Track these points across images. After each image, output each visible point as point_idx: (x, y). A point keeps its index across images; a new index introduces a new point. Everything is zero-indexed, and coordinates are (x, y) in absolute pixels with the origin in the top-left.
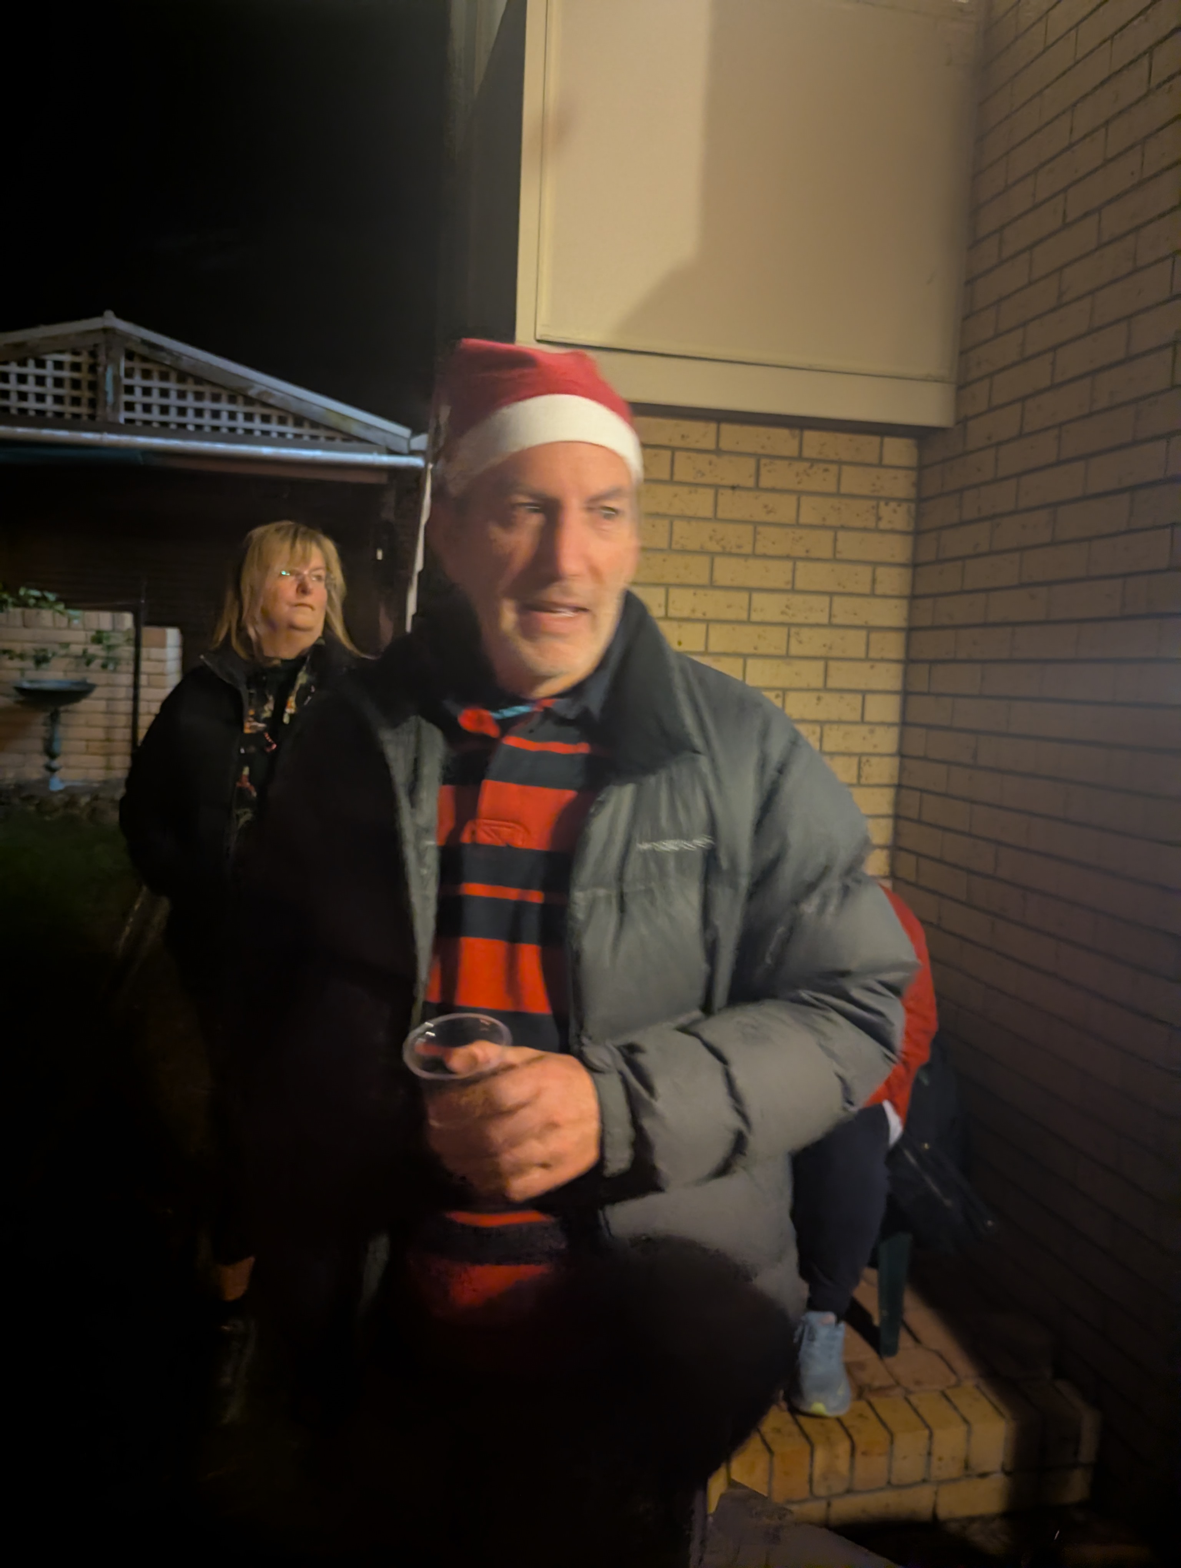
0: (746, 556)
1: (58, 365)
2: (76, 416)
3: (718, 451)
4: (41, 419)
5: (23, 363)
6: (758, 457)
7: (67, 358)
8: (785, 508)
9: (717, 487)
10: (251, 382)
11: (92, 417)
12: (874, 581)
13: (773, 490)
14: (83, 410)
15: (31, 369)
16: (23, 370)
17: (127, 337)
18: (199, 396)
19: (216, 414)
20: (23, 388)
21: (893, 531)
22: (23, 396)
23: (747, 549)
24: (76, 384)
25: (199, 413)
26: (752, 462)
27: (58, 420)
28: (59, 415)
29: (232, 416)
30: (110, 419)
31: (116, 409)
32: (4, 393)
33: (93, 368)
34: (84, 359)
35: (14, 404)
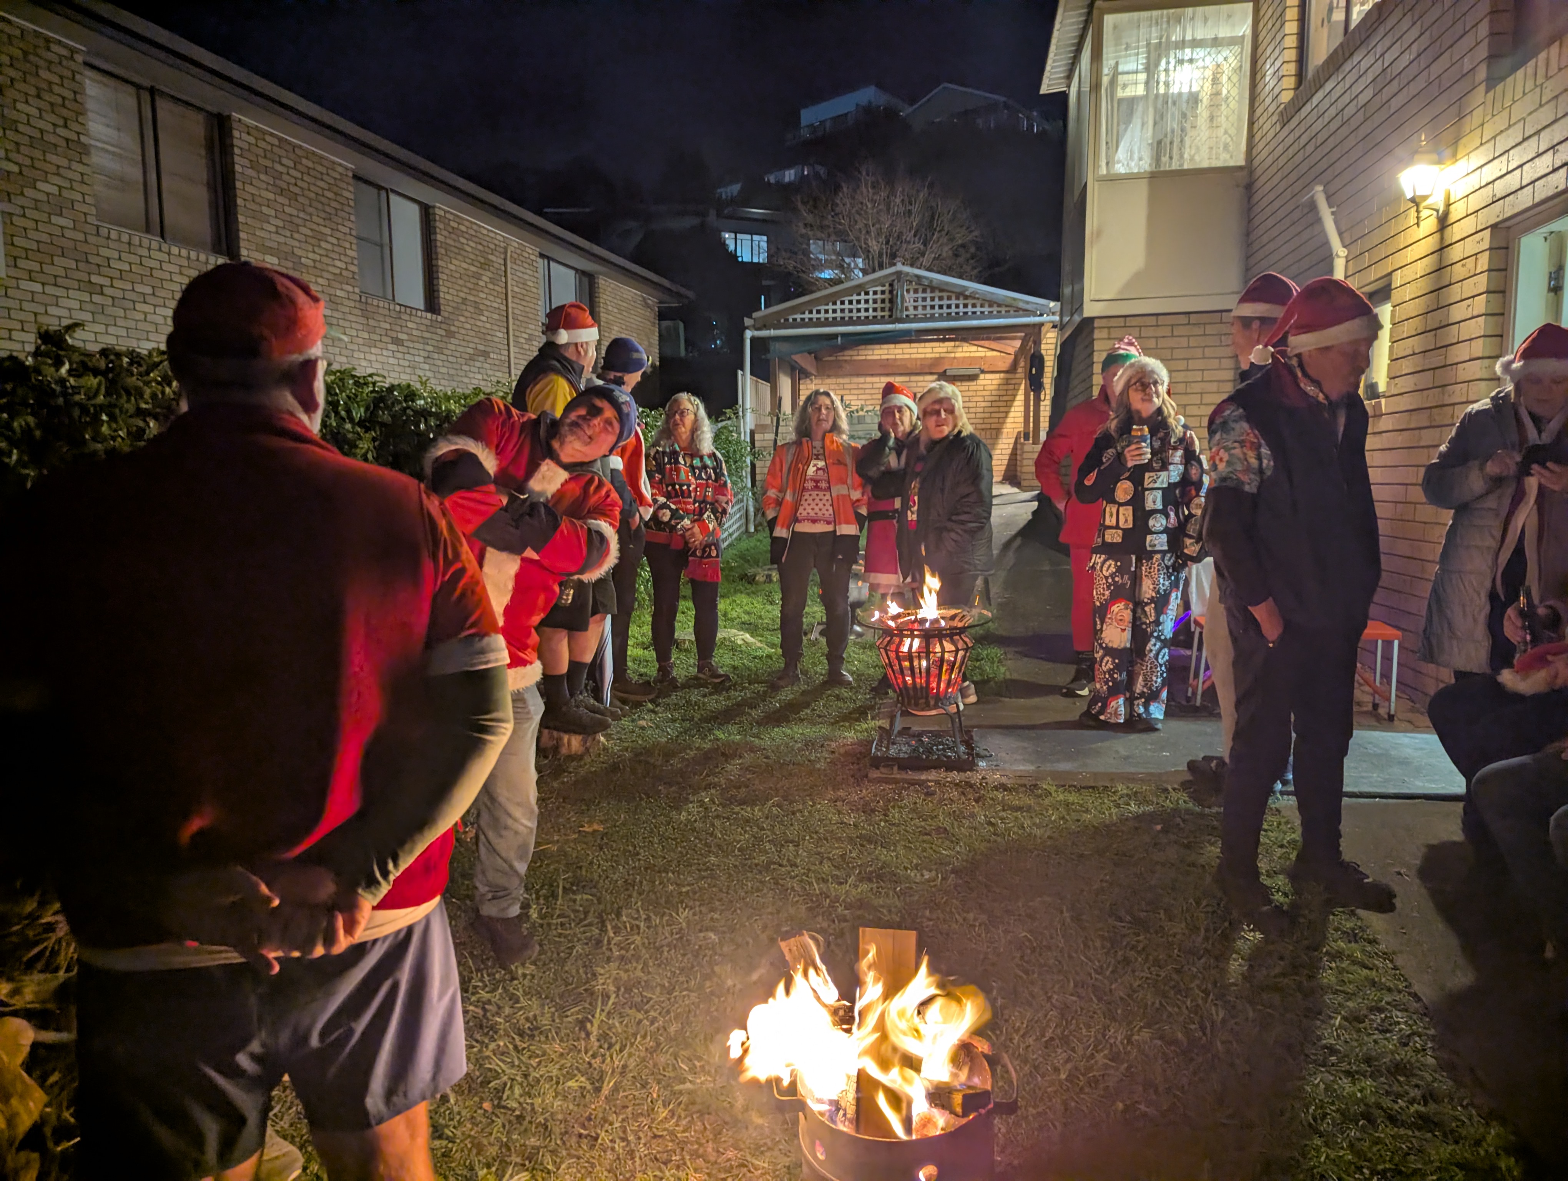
1: (875, 293)
2: (883, 317)
3: (1157, 326)
4: (867, 321)
5: (859, 294)
7: (879, 289)
8: (1184, 342)
9: (1157, 337)
10: (966, 288)
11: (890, 316)
13: (1178, 336)
14: (886, 313)
15: (863, 297)
16: (858, 298)
17: (907, 274)
18: (941, 298)
19: (949, 307)
20: (859, 306)
22: (859, 310)
24: (883, 301)
25: (941, 307)
26: (1170, 328)
27: (875, 320)
28: (875, 317)
29: (957, 306)
30: (899, 315)
31: (902, 311)
32: (851, 311)
33: (891, 292)
34: (887, 288)
35: (855, 315)
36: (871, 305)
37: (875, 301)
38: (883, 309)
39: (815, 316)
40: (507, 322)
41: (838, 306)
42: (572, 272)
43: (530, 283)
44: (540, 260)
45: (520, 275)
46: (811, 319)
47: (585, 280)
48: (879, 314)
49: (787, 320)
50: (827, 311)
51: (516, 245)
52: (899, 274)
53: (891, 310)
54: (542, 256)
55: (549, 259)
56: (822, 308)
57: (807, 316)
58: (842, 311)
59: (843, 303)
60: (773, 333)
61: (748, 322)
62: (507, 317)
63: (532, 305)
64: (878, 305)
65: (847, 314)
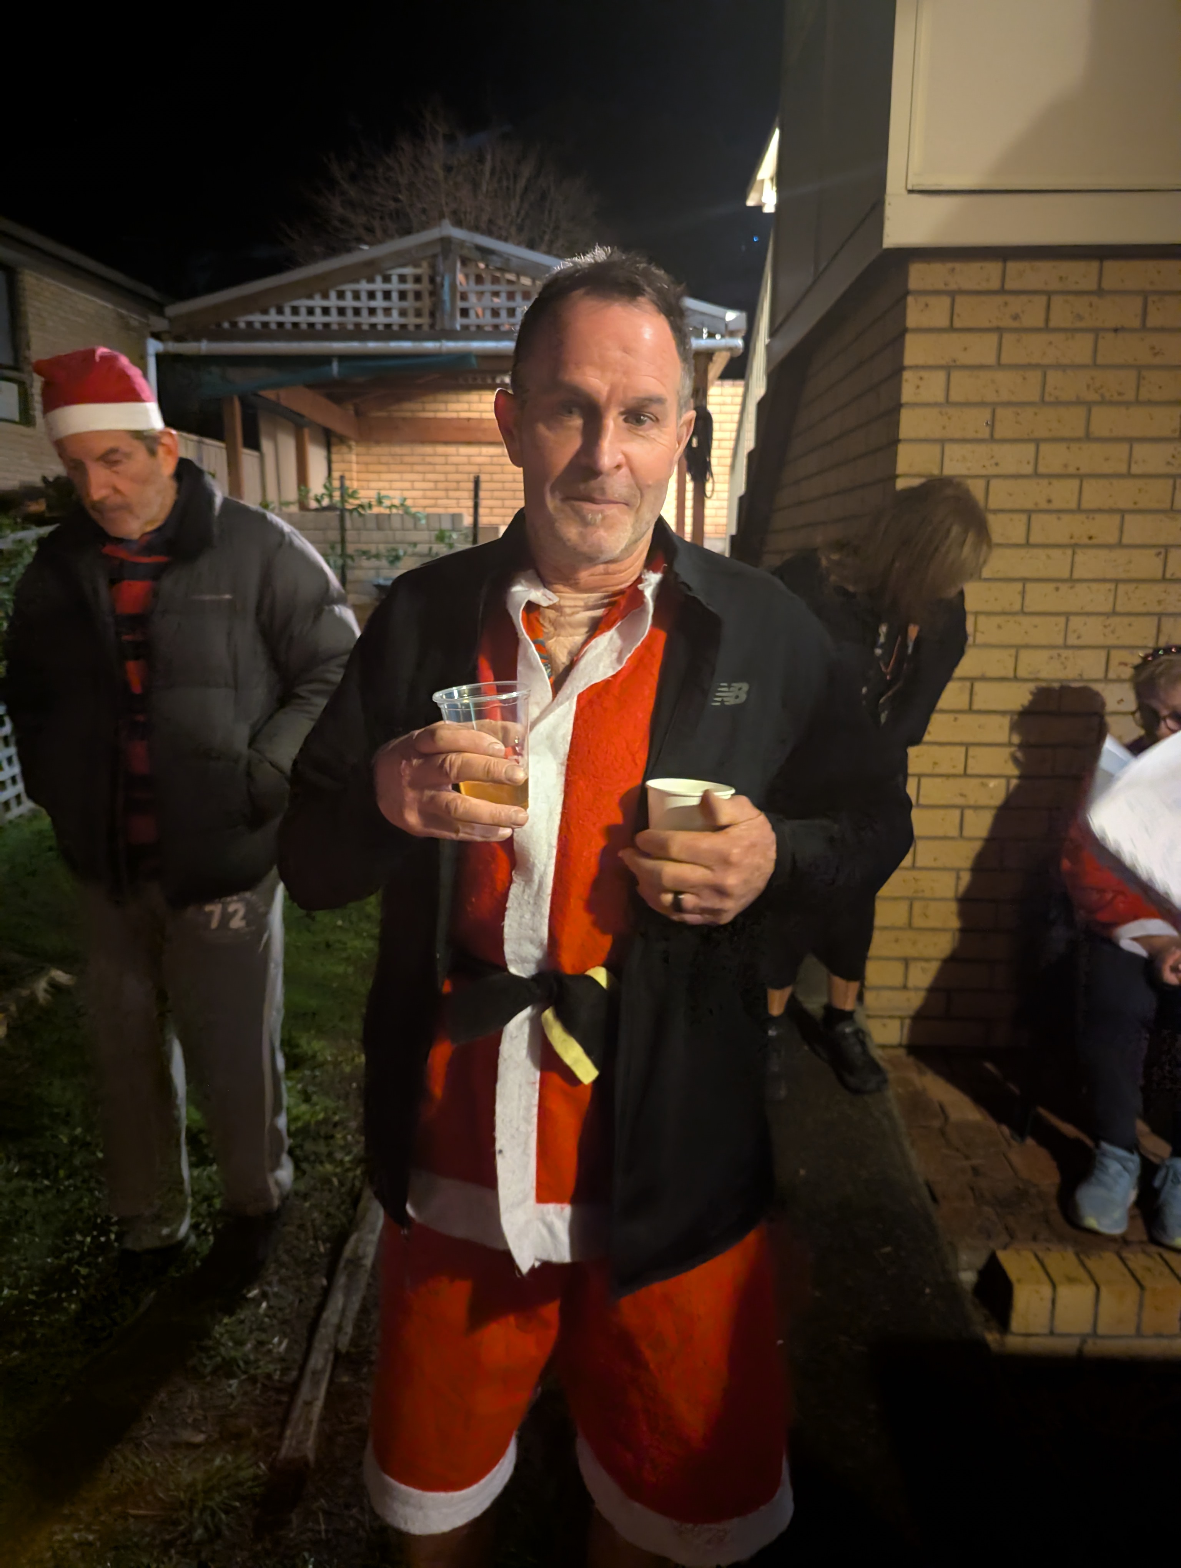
2: (418, 327)
4: (388, 333)
5: (371, 280)
6: (1146, 294)
7: (408, 271)
9: (1097, 331)
11: (432, 326)
13: (1162, 329)
14: (425, 321)
16: (372, 287)
17: (462, 244)
20: (373, 304)
22: (372, 311)
24: (418, 295)
26: (1139, 301)
27: (403, 333)
28: (403, 327)
30: (447, 325)
31: (452, 317)
32: (357, 310)
33: (432, 280)
34: (423, 270)
35: (365, 320)
36: (395, 302)
37: (403, 295)
38: (418, 314)
39: (288, 318)
41: (333, 302)
46: (280, 324)
48: (411, 319)
49: (234, 324)
52: (446, 243)
53: (432, 313)
56: (303, 303)
57: (273, 317)
58: (341, 311)
60: (204, 347)
64: (410, 303)
65: (350, 319)
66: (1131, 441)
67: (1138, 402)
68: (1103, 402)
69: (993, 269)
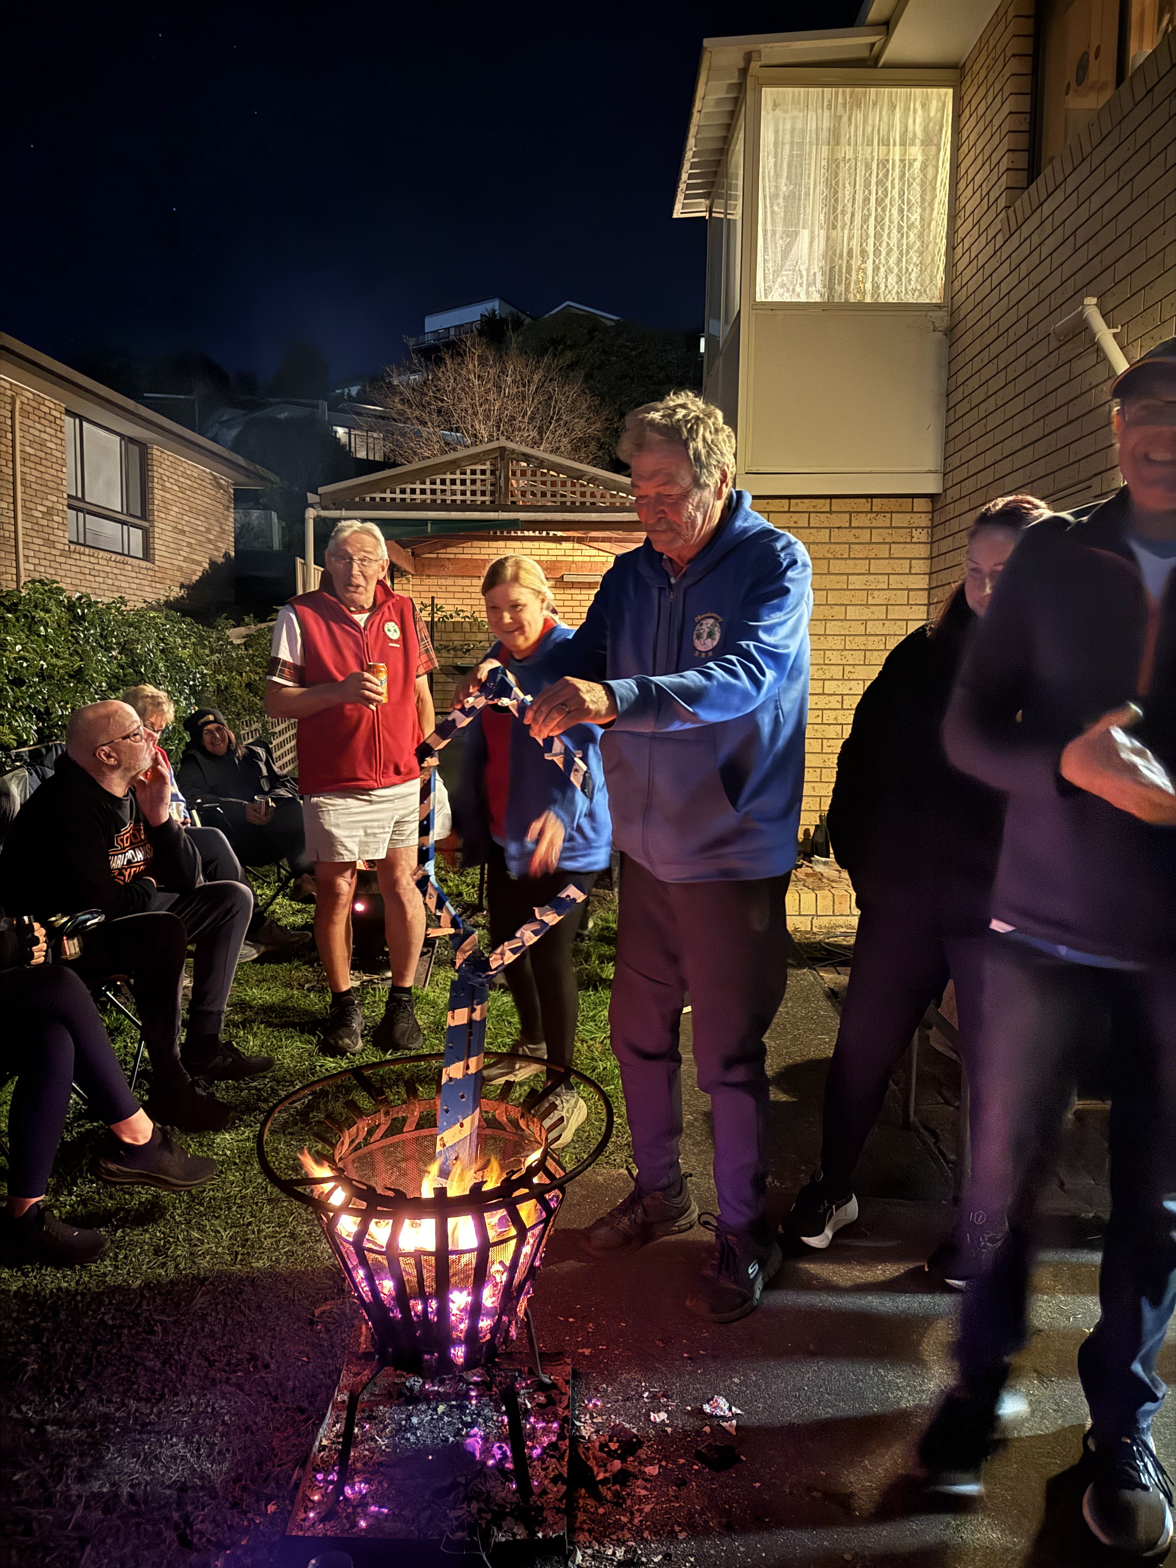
0: (846, 559)
1: (473, 472)
2: (483, 503)
3: (831, 512)
4: (463, 505)
5: (454, 473)
6: (850, 513)
7: (478, 467)
8: (865, 536)
9: (830, 528)
10: (585, 472)
11: (492, 502)
12: (911, 567)
13: (858, 527)
14: (487, 498)
15: (458, 476)
16: (453, 477)
17: (513, 451)
18: (553, 484)
19: (563, 494)
20: (454, 487)
21: (920, 543)
22: (453, 493)
23: (846, 556)
24: (483, 483)
25: (553, 494)
26: (848, 515)
27: (473, 506)
28: (473, 502)
30: (503, 501)
31: (506, 496)
32: (443, 491)
33: (493, 473)
34: (487, 466)
35: (449, 498)
36: (469, 487)
37: (473, 482)
38: (483, 493)
39: (398, 496)
40: (14, 490)
41: (428, 486)
42: (118, 439)
43: (49, 444)
44: (69, 420)
45: (37, 433)
46: (393, 499)
47: (135, 449)
48: (479, 498)
49: (363, 499)
50: (413, 491)
51: (30, 396)
52: (503, 449)
53: (492, 493)
54: (68, 412)
55: (82, 418)
56: (408, 487)
57: (388, 495)
58: (433, 492)
59: (433, 483)
61: (312, 498)
62: (14, 483)
63: (55, 473)
64: (478, 487)
65: (439, 497)
66: (848, 574)
67: (850, 558)
68: (834, 558)
69: (785, 502)
